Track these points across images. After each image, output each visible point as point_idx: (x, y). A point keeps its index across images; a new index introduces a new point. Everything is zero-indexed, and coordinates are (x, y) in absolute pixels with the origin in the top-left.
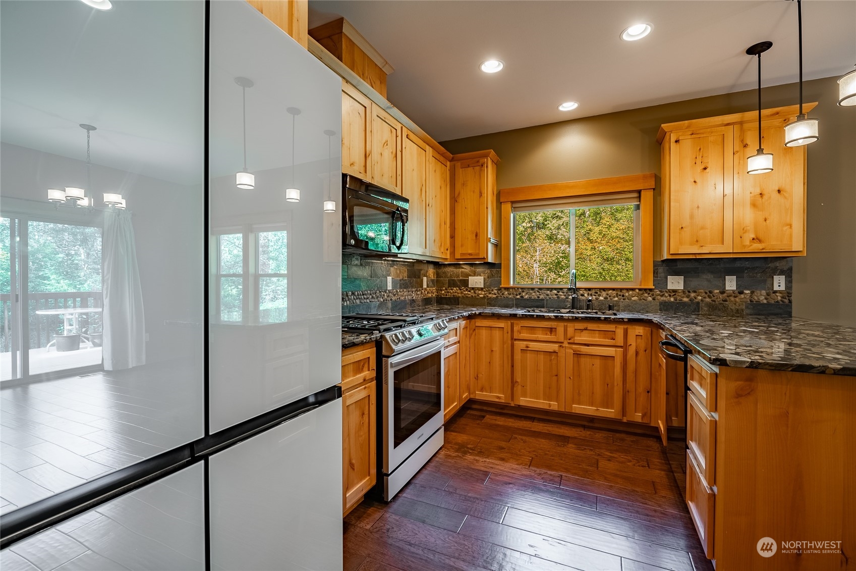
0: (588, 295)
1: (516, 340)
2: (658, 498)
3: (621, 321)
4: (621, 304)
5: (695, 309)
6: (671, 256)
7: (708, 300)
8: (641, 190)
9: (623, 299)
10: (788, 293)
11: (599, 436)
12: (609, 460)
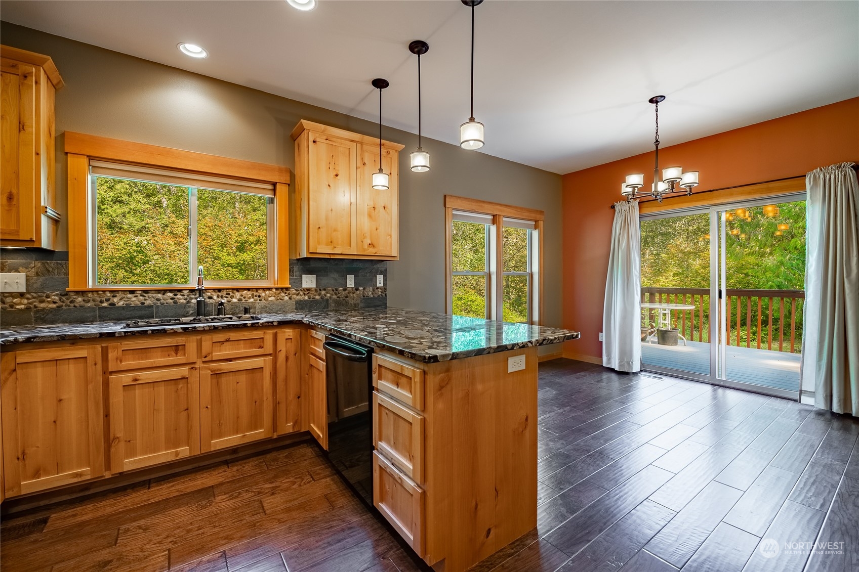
0: (218, 297)
1: (111, 373)
2: (338, 513)
3: (270, 325)
4: (257, 306)
5: (325, 306)
6: (310, 254)
7: (335, 297)
8: (276, 183)
9: (260, 300)
10: (384, 289)
11: (249, 467)
12: (273, 494)
